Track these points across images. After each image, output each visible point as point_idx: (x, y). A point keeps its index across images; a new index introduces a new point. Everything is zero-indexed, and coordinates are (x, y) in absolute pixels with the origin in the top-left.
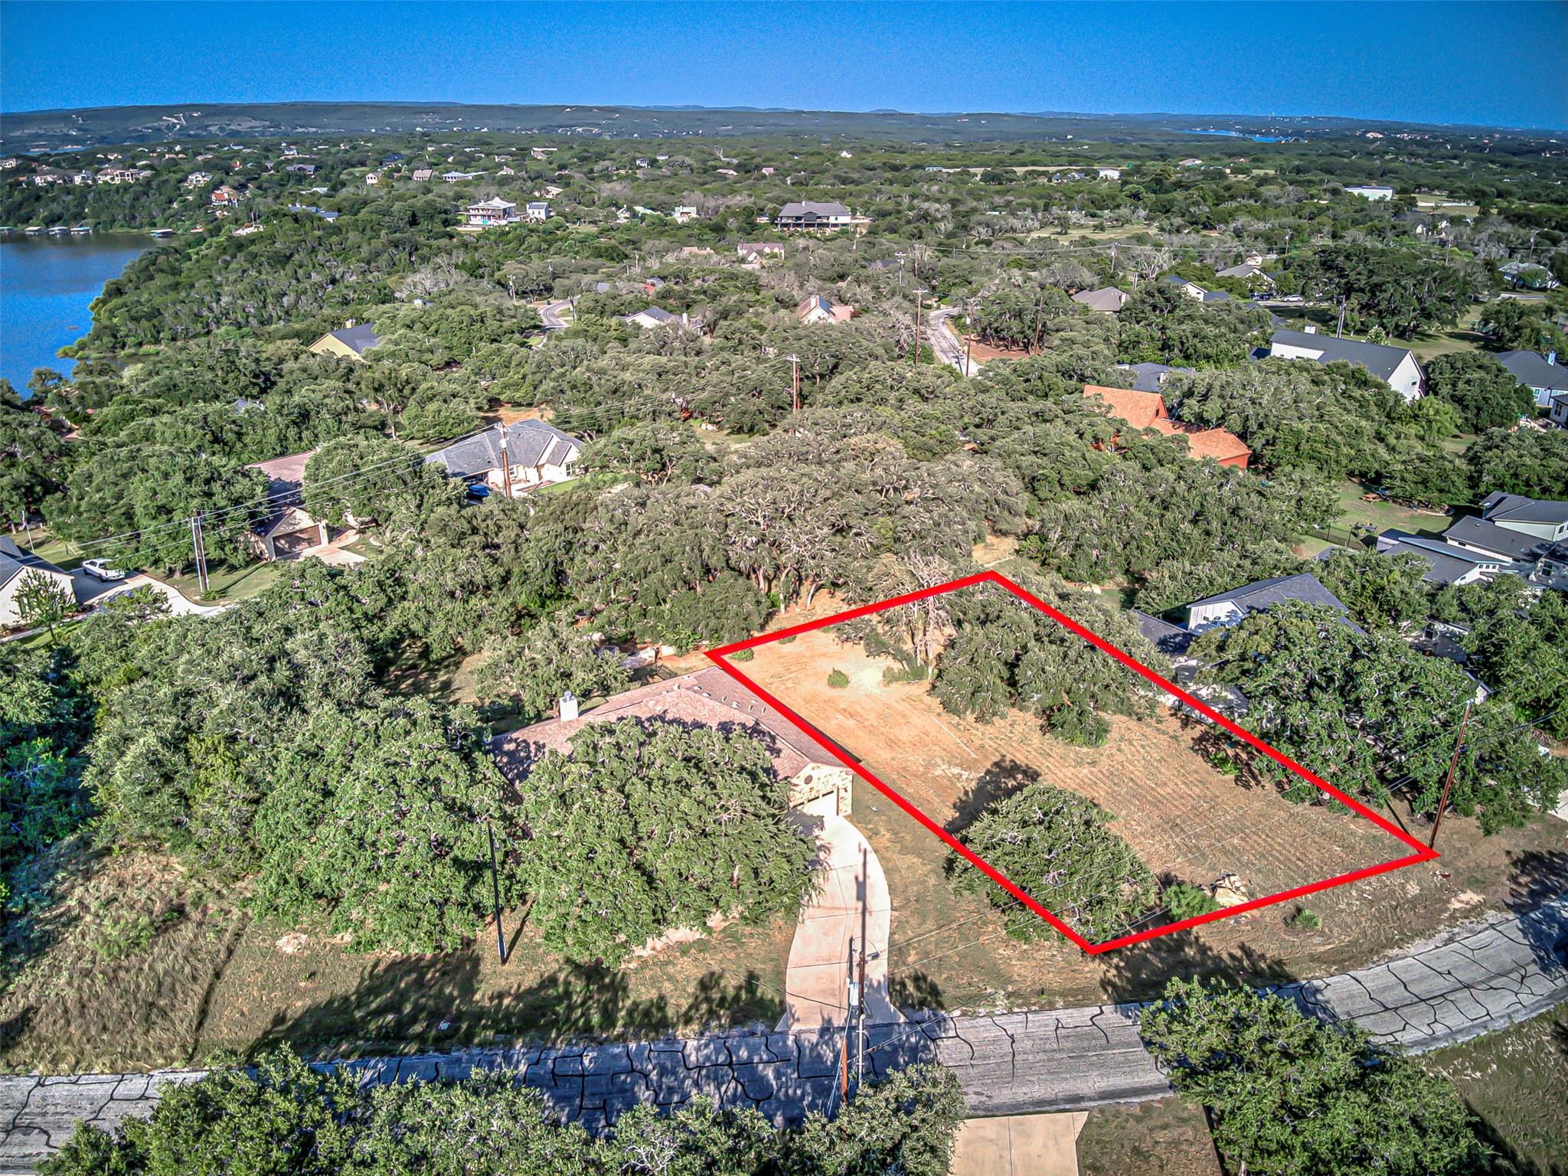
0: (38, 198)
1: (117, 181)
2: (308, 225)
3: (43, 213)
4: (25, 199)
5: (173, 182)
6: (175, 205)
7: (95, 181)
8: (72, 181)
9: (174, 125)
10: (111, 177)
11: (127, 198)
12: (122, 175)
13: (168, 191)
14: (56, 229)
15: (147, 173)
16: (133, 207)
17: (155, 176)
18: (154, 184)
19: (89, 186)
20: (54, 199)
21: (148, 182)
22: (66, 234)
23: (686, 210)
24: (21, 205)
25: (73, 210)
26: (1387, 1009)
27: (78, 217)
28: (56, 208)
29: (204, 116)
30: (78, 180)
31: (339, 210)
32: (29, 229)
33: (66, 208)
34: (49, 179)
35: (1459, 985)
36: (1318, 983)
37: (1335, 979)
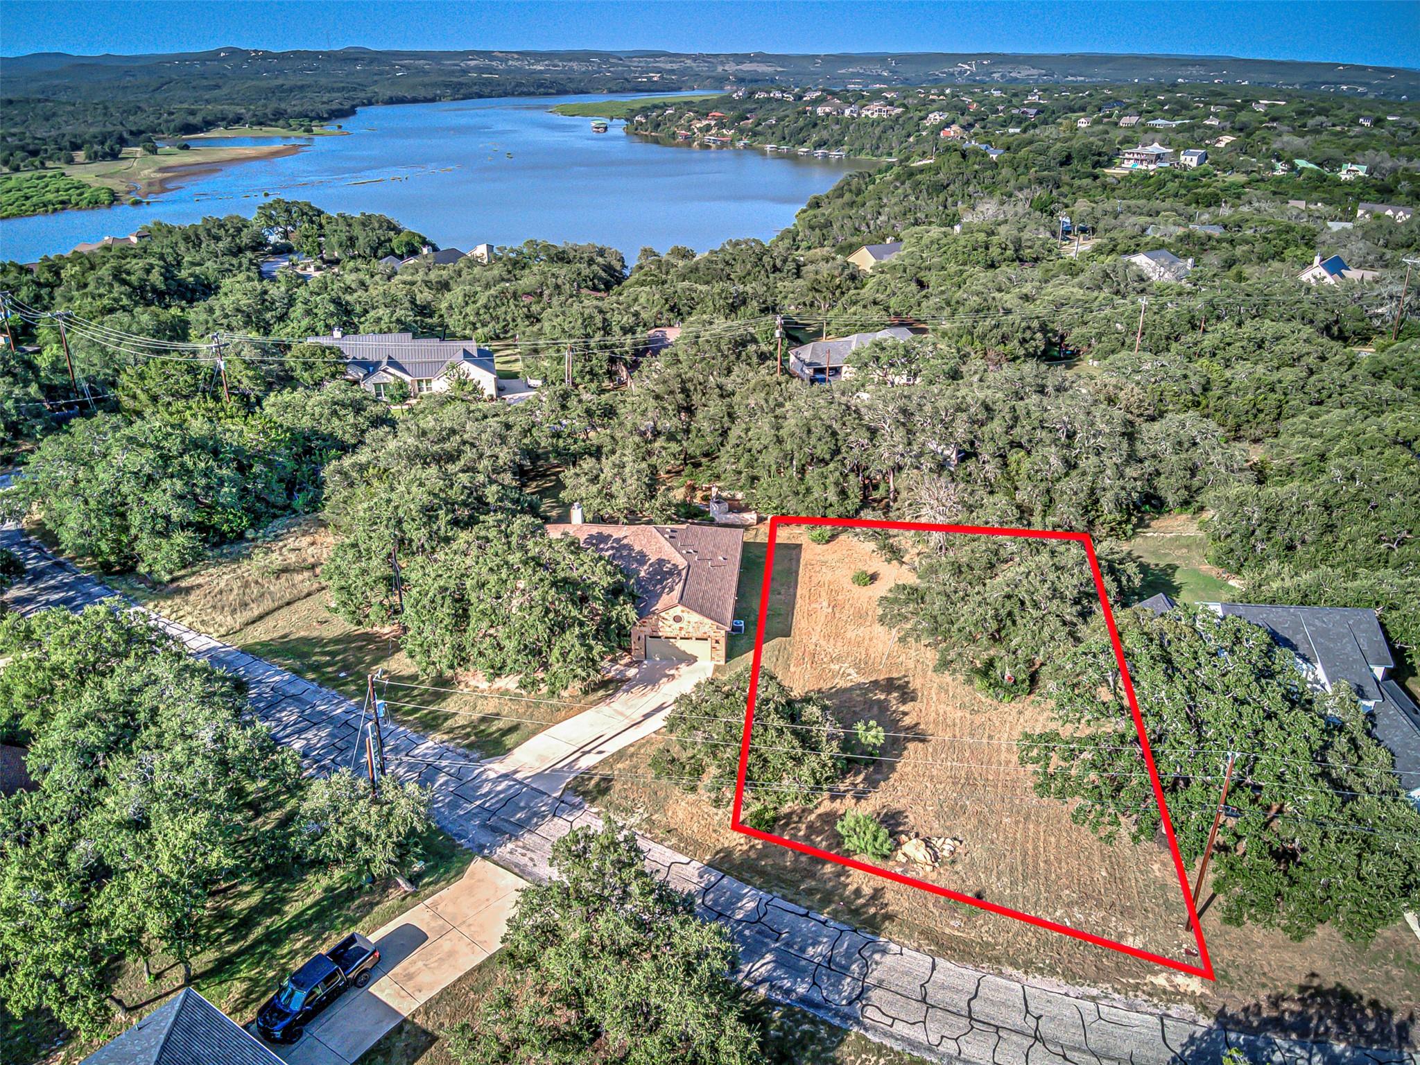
0: (815, 125)
1: (875, 116)
2: (972, 159)
3: (815, 138)
4: (806, 125)
5: (916, 119)
6: (911, 139)
7: (859, 115)
8: (843, 113)
9: (966, 71)
10: (872, 111)
11: (878, 131)
12: (880, 111)
13: (910, 127)
14: (820, 152)
15: (899, 110)
16: (880, 138)
17: (903, 113)
18: (901, 121)
19: (853, 118)
20: (825, 127)
21: (898, 117)
22: (826, 156)
23: (1354, 167)
24: (801, 129)
25: (836, 137)
26: (924, 1001)
27: (839, 143)
28: (825, 134)
29: (992, 64)
30: (847, 112)
31: (1008, 149)
32: (802, 150)
33: (832, 136)
34: (828, 110)
35: (1031, 1032)
36: (894, 947)
37: (915, 954)
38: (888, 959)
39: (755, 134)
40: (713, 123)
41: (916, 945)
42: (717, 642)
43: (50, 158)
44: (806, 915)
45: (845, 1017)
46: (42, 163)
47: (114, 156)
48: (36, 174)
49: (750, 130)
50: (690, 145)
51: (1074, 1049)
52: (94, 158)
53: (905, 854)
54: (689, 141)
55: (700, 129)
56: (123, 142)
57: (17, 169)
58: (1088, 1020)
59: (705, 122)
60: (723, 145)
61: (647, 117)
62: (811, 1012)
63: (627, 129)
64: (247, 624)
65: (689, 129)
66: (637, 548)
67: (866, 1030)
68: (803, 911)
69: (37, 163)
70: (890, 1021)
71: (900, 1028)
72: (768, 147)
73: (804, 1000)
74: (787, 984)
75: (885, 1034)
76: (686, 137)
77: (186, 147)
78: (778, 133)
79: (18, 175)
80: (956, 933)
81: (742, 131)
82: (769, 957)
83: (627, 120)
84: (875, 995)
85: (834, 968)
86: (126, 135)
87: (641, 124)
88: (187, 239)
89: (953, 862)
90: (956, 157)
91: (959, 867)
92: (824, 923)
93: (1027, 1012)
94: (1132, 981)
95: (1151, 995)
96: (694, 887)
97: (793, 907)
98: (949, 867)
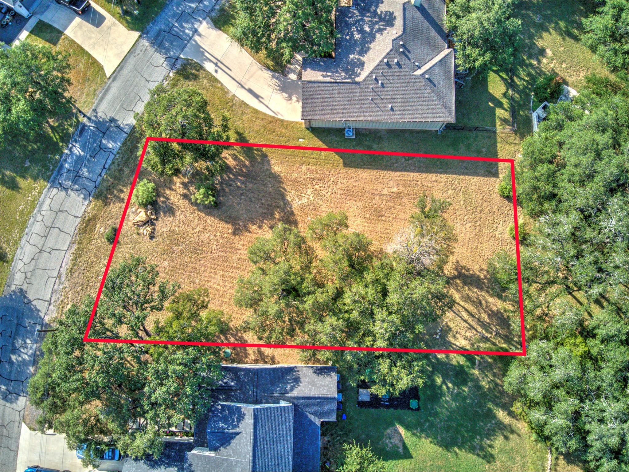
26: (60, 211)
35: (44, 249)
36: (87, 202)
37: (83, 210)
38: (81, 200)
41: (88, 211)
44: (104, 168)
45: (54, 182)
51: (36, 263)
53: (140, 212)
58: (49, 272)
62: (57, 169)
67: (49, 189)
68: (107, 166)
70: (51, 197)
71: (48, 201)
73: (62, 167)
74: (69, 160)
75: (46, 195)
80: (96, 229)
82: (82, 153)
84: (63, 193)
85: (76, 178)
89: (139, 234)
91: (135, 236)
92: (100, 175)
93: (53, 249)
94: (70, 296)
95: (62, 301)
96: (119, 123)
97: (109, 162)
98: (136, 231)
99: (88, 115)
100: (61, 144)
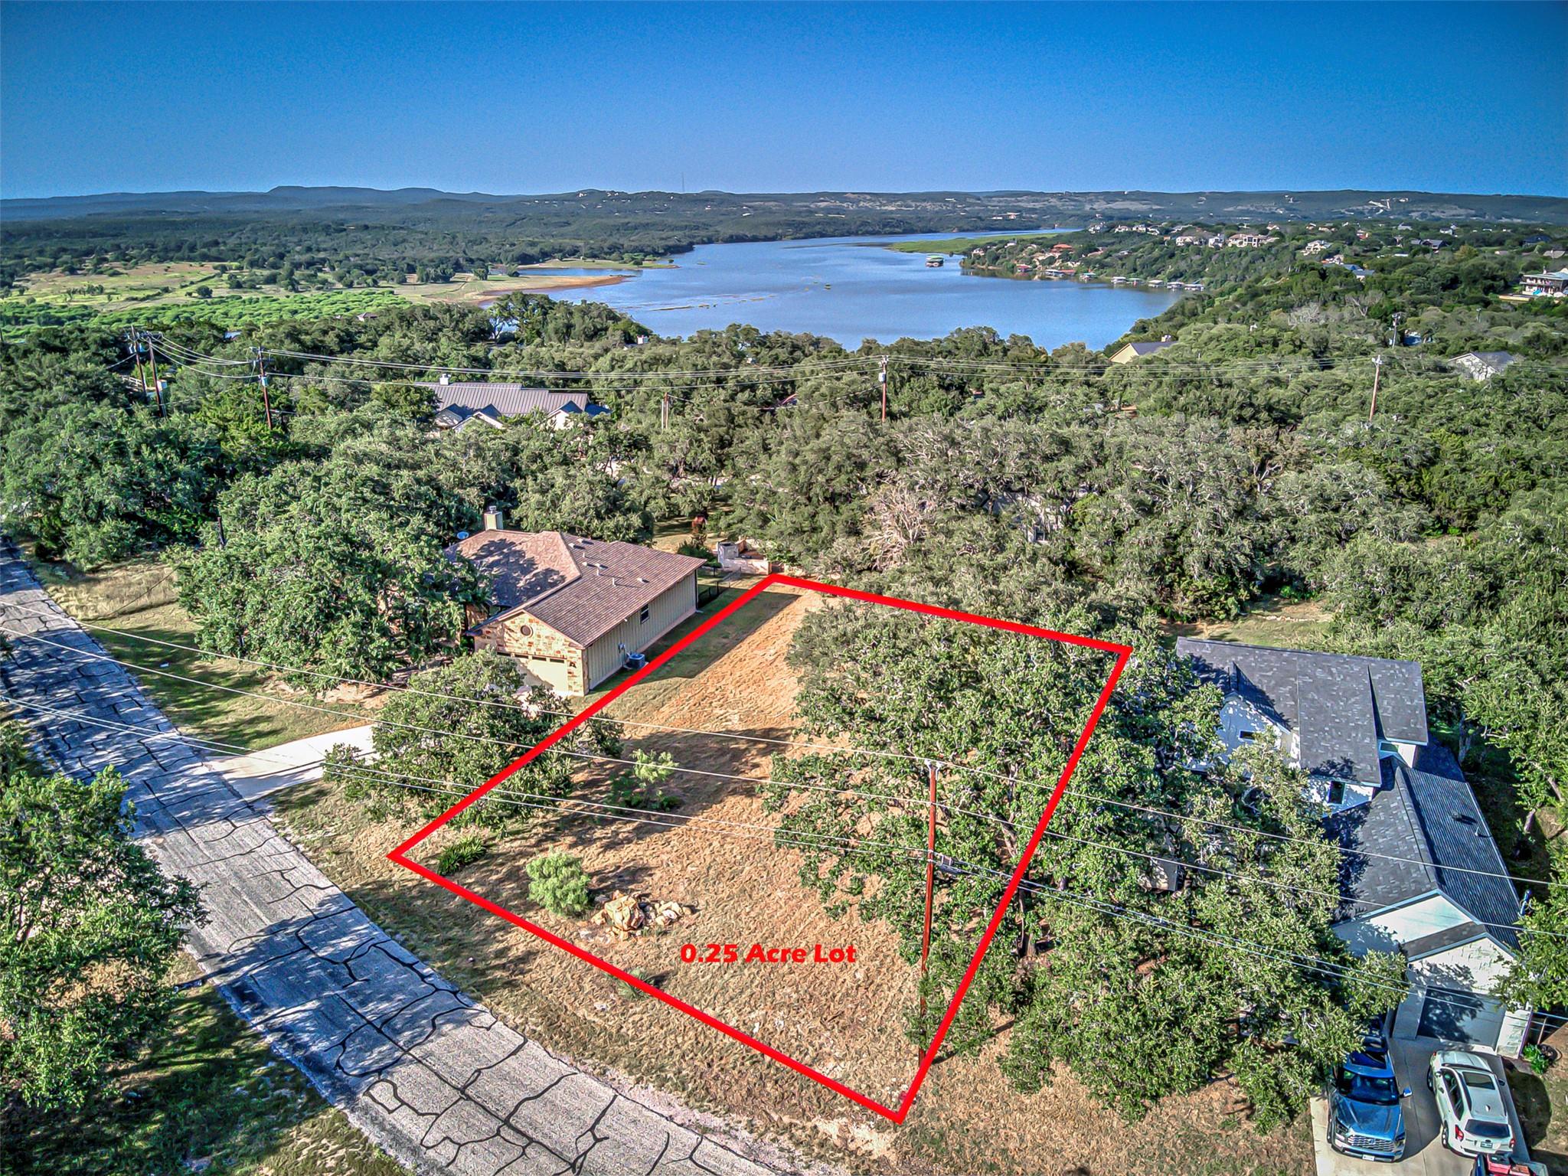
0: (1172, 256)
1: (1244, 245)
3: (1170, 269)
4: (1161, 256)
5: (1291, 249)
7: (1225, 244)
8: (1206, 242)
9: (1378, 209)
10: (1241, 241)
11: (1245, 261)
12: (1250, 239)
14: (1174, 283)
15: (1272, 240)
16: (1247, 269)
17: (1278, 242)
18: (1273, 250)
19: (1217, 248)
20: (1184, 258)
21: (1271, 246)
22: (1180, 288)
24: (1156, 260)
25: (1195, 268)
27: (1197, 275)
28: (1183, 265)
29: (1412, 203)
30: (1211, 241)
31: (1382, 270)
32: (1153, 282)
33: (1190, 267)
34: (1188, 239)
35: (572, 1156)
36: (487, 1019)
37: (507, 1032)
38: (465, 1031)
39: (1103, 266)
40: (1057, 255)
41: (519, 1021)
42: (572, 664)
43: (384, 278)
44: (410, 966)
45: (341, 1090)
46: (375, 282)
47: (446, 279)
48: (367, 290)
49: (1098, 262)
50: (1030, 278)
52: (426, 279)
53: (605, 916)
54: (1028, 274)
55: (1042, 262)
56: (458, 267)
57: (350, 286)
58: (671, 1154)
59: (1048, 255)
60: (1066, 277)
61: (985, 250)
62: (307, 1075)
63: (963, 264)
64: (124, 613)
65: (1030, 262)
66: (528, 556)
67: (355, 1110)
68: (410, 958)
69: (369, 281)
70: (393, 1104)
71: (403, 1120)
72: (1115, 280)
73: (314, 1063)
74: (306, 1038)
75: (374, 1120)
76: (1026, 270)
77: (516, 274)
78: (1129, 264)
79: (351, 291)
80: (591, 1018)
81: (1088, 263)
83: (964, 253)
84: (406, 1070)
85: (385, 1029)
86: (461, 261)
87: (979, 257)
88: (402, 318)
89: (665, 933)
90: (1312, 277)
91: (666, 941)
92: (423, 977)
93: (592, 1129)
94: (786, 1119)
95: (798, 1144)
96: (304, 914)
97: (404, 953)
98: (653, 939)
99: (209, 971)
100: (226, 1053)
